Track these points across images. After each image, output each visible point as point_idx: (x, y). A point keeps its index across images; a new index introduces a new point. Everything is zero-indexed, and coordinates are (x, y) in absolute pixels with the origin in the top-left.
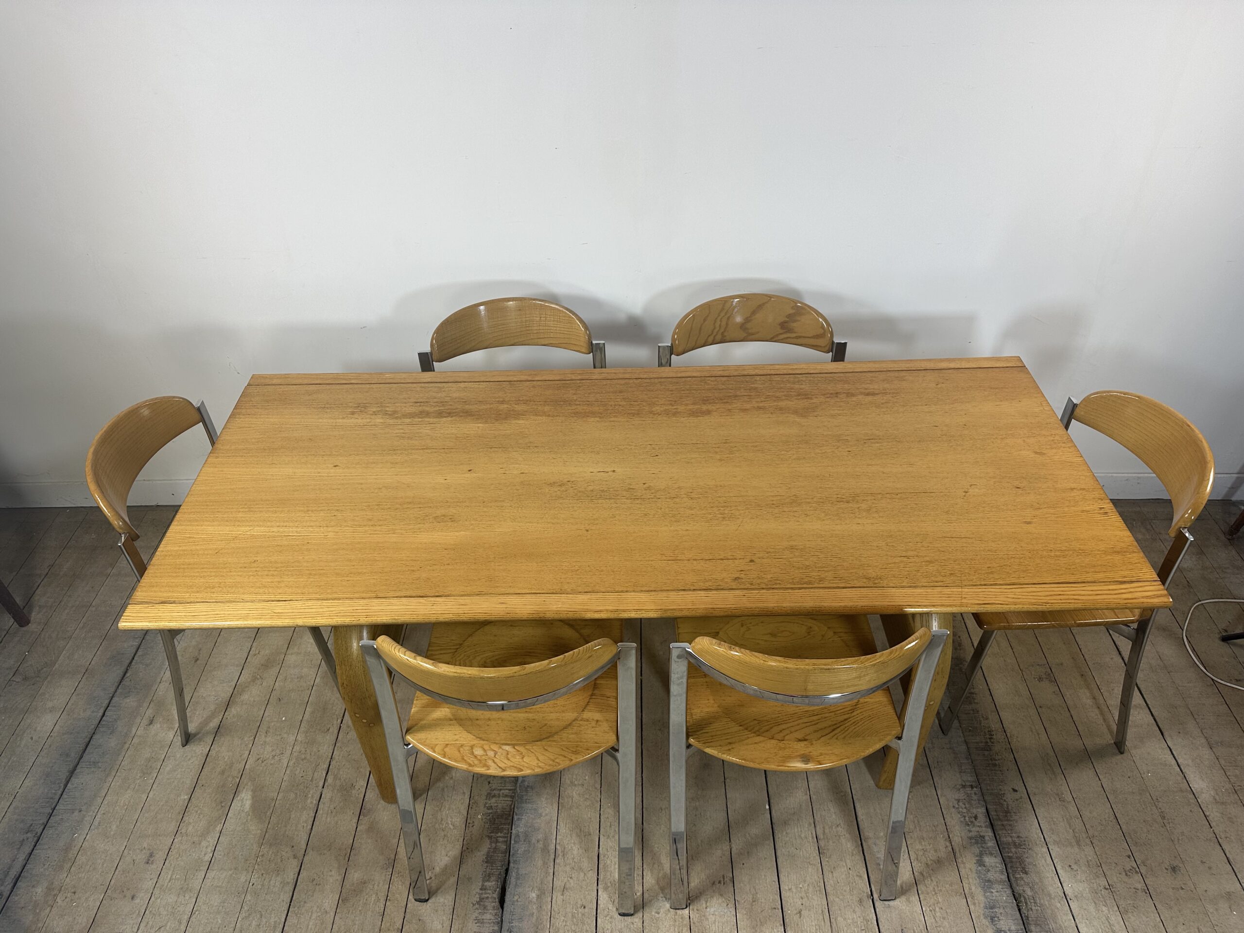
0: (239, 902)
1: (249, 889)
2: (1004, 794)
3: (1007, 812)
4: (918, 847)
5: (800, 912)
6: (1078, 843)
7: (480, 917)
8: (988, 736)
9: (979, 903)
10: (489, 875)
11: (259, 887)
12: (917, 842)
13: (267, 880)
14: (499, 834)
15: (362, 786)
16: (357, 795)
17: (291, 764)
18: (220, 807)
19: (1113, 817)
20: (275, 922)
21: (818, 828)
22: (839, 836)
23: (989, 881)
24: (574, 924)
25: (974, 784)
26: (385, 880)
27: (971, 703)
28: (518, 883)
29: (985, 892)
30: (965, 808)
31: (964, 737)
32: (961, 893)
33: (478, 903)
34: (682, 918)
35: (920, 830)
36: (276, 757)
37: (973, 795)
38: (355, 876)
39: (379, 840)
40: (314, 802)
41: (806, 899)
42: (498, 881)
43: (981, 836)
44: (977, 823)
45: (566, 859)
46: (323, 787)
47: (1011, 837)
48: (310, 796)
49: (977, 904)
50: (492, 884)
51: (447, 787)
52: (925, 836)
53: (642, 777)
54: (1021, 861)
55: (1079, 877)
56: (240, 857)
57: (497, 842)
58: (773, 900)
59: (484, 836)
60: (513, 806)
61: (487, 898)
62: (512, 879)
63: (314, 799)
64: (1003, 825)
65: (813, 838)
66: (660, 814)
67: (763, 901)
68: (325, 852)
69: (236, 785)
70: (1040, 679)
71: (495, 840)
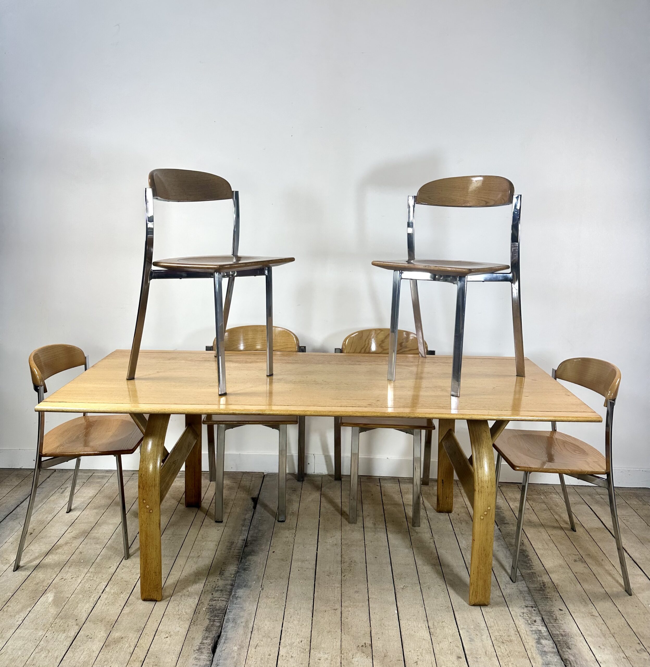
0: (35, 645)
1: (43, 639)
2: (554, 611)
3: (556, 620)
4: (497, 634)
5: (416, 662)
6: (604, 636)
7: (198, 657)
8: (542, 585)
9: (538, 662)
10: (207, 637)
11: (51, 638)
12: (496, 632)
13: (56, 635)
14: (216, 618)
15: (128, 593)
16: (124, 597)
17: (83, 581)
18: (32, 599)
19: (626, 625)
20: (57, 656)
21: (429, 623)
22: (444, 627)
23: (545, 652)
24: (262, 663)
25: (533, 606)
26: (136, 637)
27: (531, 570)
28: (226, 642)
29: (542, 657)
30: (528, 616)
31: (526, 584)
32: (526, 657)
33: (197, 650)
34: (336, 663)
35: (498, 626)
36: (73, 578)
37: (533, 611)
38: (116, 634)
39: (135, 618)
40: (95, 600)
41: (421, 656)
42: (212, 640)
43: (538, 630)
44: (535, 624)
45: (259, 632)
46: (102, 593)
47: (559, 631)
48: (93, 597)
49: (537, 663)
50: (208, 641)
51: (184, 595)
52: (501, 629)
53: (314, 596)
54: (566, 643)
55: (606, 652)
56: (40, 623)
57: (214, 621)
58: (398, 656)
59: (206, 619)
60: (226, 606)
61: (204, 648)
62: (222, 640)
63: (95, 598)
64: (553, 626)
65: (426, 627)
66: (325, 613)
67: (391, 656)
68: (98, 623)
69: (45, 590)
70: (575, 561)
71: (213, 621)
